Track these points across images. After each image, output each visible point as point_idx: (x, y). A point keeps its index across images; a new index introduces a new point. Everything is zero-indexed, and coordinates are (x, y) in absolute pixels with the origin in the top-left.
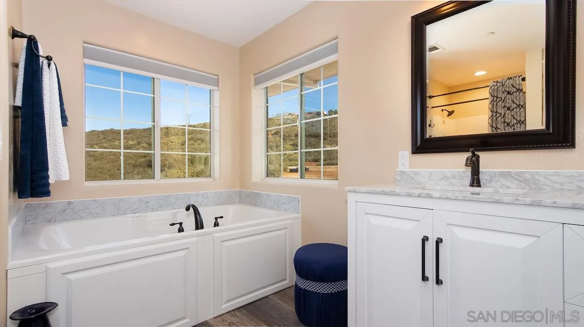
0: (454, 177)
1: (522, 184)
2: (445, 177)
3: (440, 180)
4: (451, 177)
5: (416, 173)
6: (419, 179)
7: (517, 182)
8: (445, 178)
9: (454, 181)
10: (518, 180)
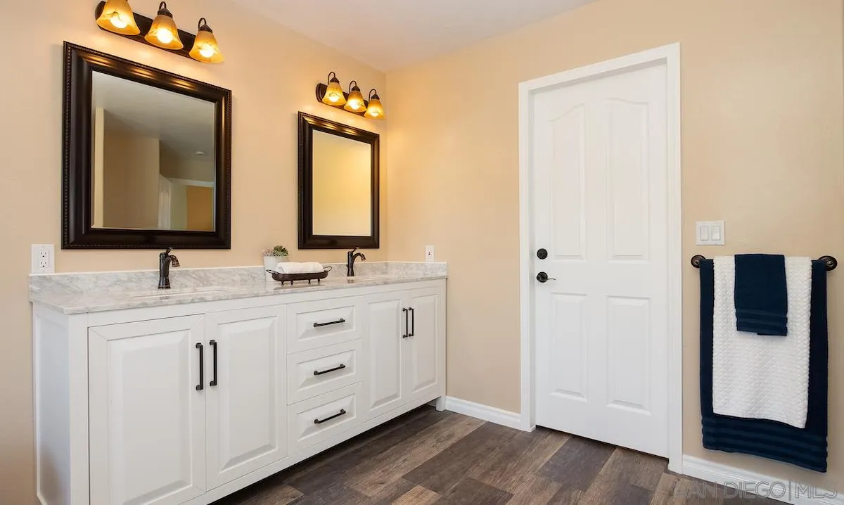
0: (130, 280)
1: (198, 282)
2: (120, 280)
3: (111, 286)
4: (126, 279)
5: (72, 279)
6: (77, 287)
7: (193, 280)
8: (118, 282)
9: (130, 285)
10: (194, 278)
